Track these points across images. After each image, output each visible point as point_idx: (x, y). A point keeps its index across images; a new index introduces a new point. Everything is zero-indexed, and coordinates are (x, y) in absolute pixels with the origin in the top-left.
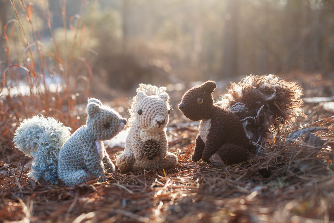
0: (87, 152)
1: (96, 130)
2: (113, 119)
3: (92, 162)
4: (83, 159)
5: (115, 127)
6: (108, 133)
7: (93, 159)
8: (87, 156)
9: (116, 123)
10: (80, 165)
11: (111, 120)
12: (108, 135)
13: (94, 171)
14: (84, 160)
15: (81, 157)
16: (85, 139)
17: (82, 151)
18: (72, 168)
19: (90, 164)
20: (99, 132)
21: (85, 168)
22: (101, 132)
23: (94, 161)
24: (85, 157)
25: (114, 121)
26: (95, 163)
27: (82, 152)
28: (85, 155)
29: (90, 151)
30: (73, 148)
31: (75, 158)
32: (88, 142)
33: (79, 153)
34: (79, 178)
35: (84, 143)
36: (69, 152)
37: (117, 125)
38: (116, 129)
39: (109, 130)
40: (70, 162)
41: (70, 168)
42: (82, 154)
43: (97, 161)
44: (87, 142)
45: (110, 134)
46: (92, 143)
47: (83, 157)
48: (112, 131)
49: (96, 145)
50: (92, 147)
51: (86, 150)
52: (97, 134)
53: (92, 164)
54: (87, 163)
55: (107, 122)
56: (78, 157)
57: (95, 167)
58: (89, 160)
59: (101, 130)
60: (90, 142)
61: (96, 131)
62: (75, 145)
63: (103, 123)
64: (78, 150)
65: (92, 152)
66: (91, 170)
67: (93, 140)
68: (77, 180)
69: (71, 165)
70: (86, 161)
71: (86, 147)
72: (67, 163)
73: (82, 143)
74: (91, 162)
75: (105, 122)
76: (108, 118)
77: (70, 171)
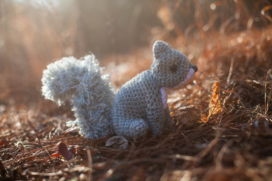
0: (151, 100)
1: (161, 72)
2: (182, 62)
3: (156, 113)
4: (145, 107)
5: (183, 72)
6: (175, 78)
7: (157, 109)
8: (151, 104)
9: (184, 67)
10: (140, 114)
11: (180, 64)
12: (174, 81)
13: (154, 122)
14: (147, 109)
15: (143, 104)
16: (149, 85)
17: (146, 98)
18: (130, 115)
19: (153, 114)
20: (164, 75)
21: (145, 117)
22: (166, 76)
23: (157, 112)
24: (148, 105)
25: (183, 65)
26: (159, 114)
27: (145, 100)
28: (149, 103)
29: (155, 100)
30: (135, 93)
31: (136, 104)
32: (153, 89)
33: (142, 100)
34: (137, 128)
35: (148, 89)
36: (130, 96)
37: (186, 70)
38: (184, 75)
39: (175, 75)
40: (128, 108)
41: (128, 115)
42: (145, 101)
43: (161, 113)
44: (151, 89)
45: (177, 80)
46: (157, 91)
47: (146, 106)
48: (179, 76)
49: (161, 93)
50: (157, 96)
51: (150, 97)
52: (162, 78)
53: (155, 114)
54: (150, 113)
55: (174, 65)
56: (139, 104)
57: (157, 118)
58: (153, 110)
59: (167, 73)
60: (155, 89)
61: (161, 74)
62: (137, 90)
63: (169, 65)
64: (140, 96)
65: (157, 101)
66: (151, 121)
67: (158, 87)
68: (135, 130)
69: (129, 112)
70: (149, 110)
71: (151, 94)
72: (125, 109)
73: (147, 89)
74: (154, 112)
75: (172, 64)
76: (175, 59)
77: (127, 118)
